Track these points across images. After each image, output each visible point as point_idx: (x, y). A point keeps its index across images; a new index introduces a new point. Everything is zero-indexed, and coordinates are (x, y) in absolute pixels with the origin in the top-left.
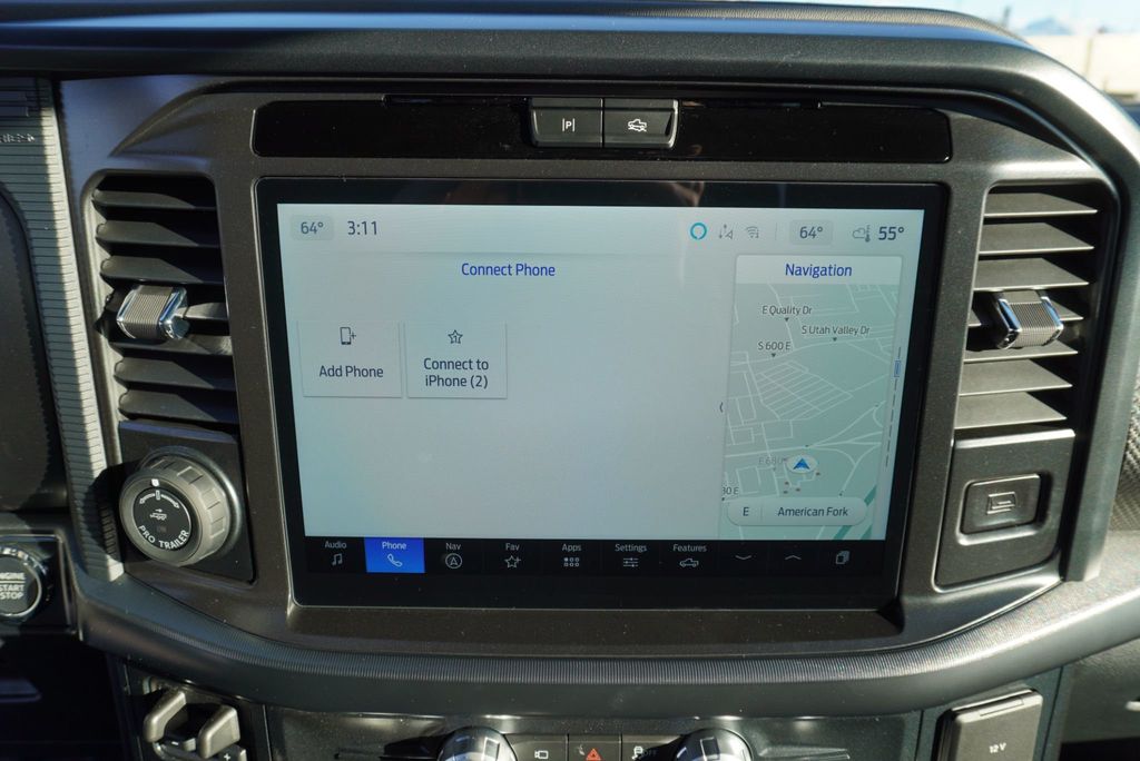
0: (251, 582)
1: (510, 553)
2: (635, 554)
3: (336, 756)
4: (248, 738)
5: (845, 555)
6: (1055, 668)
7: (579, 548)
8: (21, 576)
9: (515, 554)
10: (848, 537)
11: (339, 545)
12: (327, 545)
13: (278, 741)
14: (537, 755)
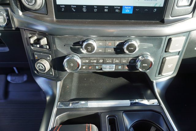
0: (47, 14)
1: (95, 8)
2: (118, 9)
3: (65, 46)
4: (48, 44)
5: (155, 10)
6: (188, 32)
7: (108, 7)
8: (2, 17)
9: (96, 8)
10: (156, 6)
11: (63, 6)
12: (61, 6)
13: (54, 43)
14: (100, 44)
